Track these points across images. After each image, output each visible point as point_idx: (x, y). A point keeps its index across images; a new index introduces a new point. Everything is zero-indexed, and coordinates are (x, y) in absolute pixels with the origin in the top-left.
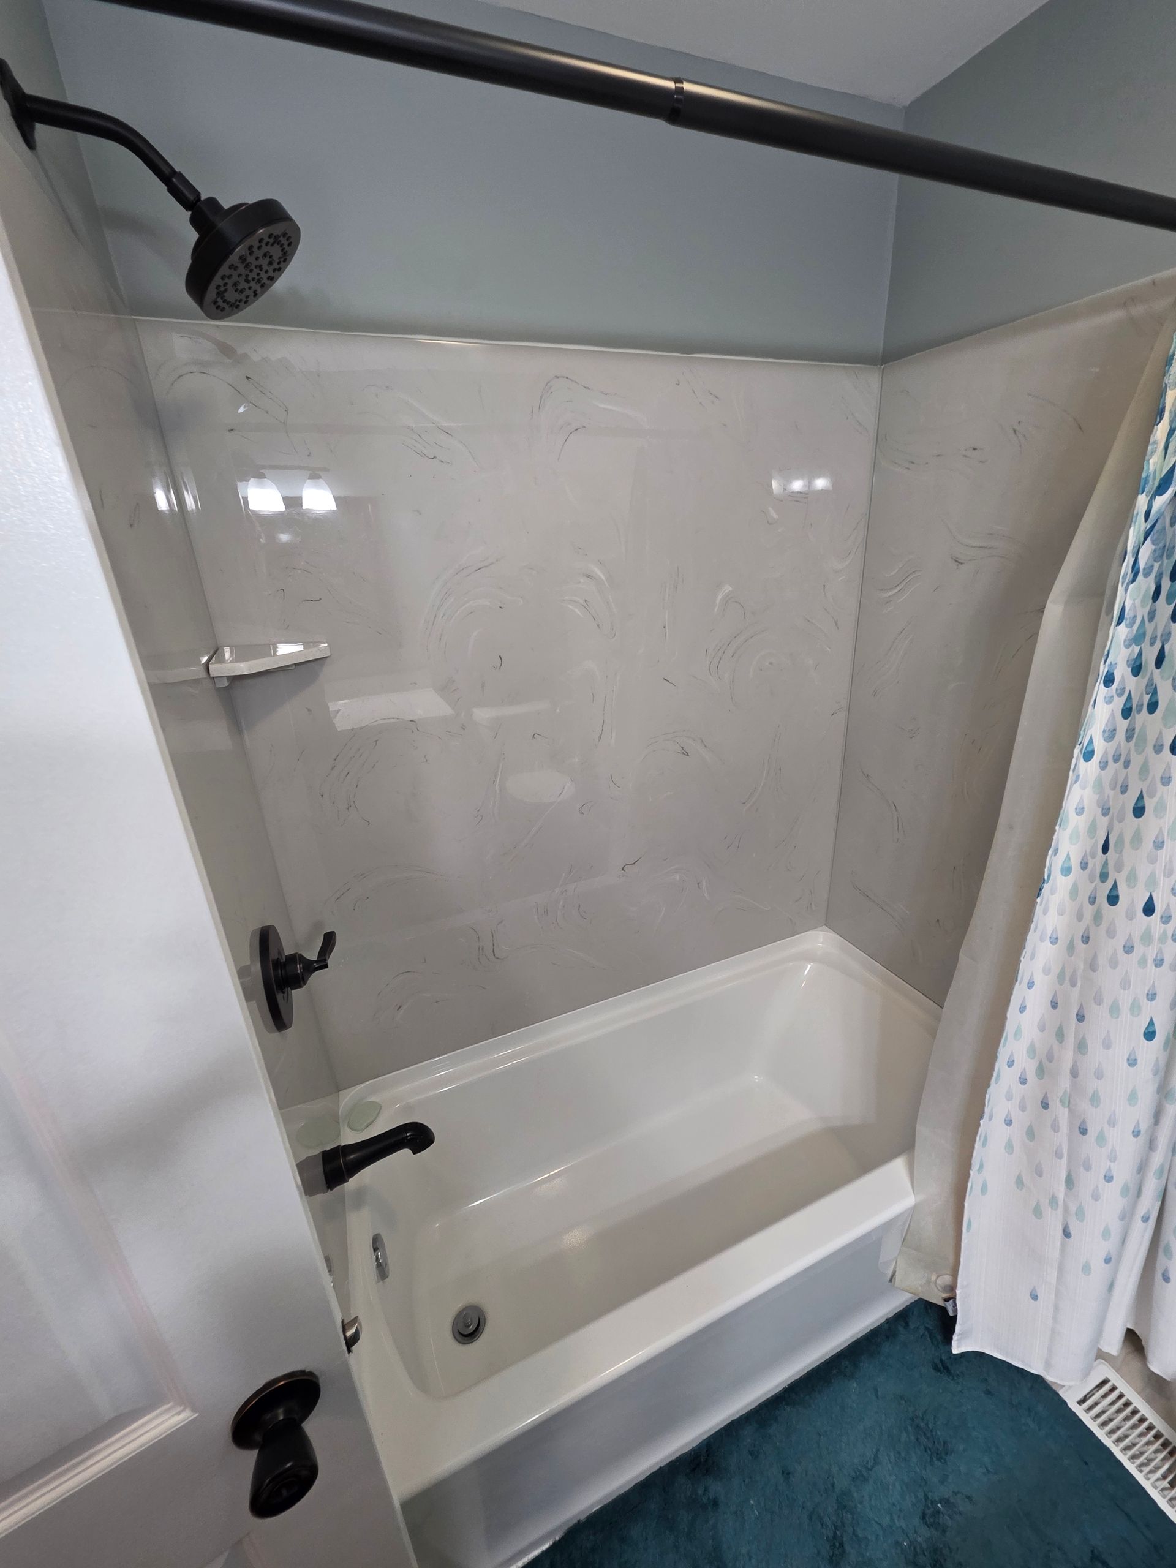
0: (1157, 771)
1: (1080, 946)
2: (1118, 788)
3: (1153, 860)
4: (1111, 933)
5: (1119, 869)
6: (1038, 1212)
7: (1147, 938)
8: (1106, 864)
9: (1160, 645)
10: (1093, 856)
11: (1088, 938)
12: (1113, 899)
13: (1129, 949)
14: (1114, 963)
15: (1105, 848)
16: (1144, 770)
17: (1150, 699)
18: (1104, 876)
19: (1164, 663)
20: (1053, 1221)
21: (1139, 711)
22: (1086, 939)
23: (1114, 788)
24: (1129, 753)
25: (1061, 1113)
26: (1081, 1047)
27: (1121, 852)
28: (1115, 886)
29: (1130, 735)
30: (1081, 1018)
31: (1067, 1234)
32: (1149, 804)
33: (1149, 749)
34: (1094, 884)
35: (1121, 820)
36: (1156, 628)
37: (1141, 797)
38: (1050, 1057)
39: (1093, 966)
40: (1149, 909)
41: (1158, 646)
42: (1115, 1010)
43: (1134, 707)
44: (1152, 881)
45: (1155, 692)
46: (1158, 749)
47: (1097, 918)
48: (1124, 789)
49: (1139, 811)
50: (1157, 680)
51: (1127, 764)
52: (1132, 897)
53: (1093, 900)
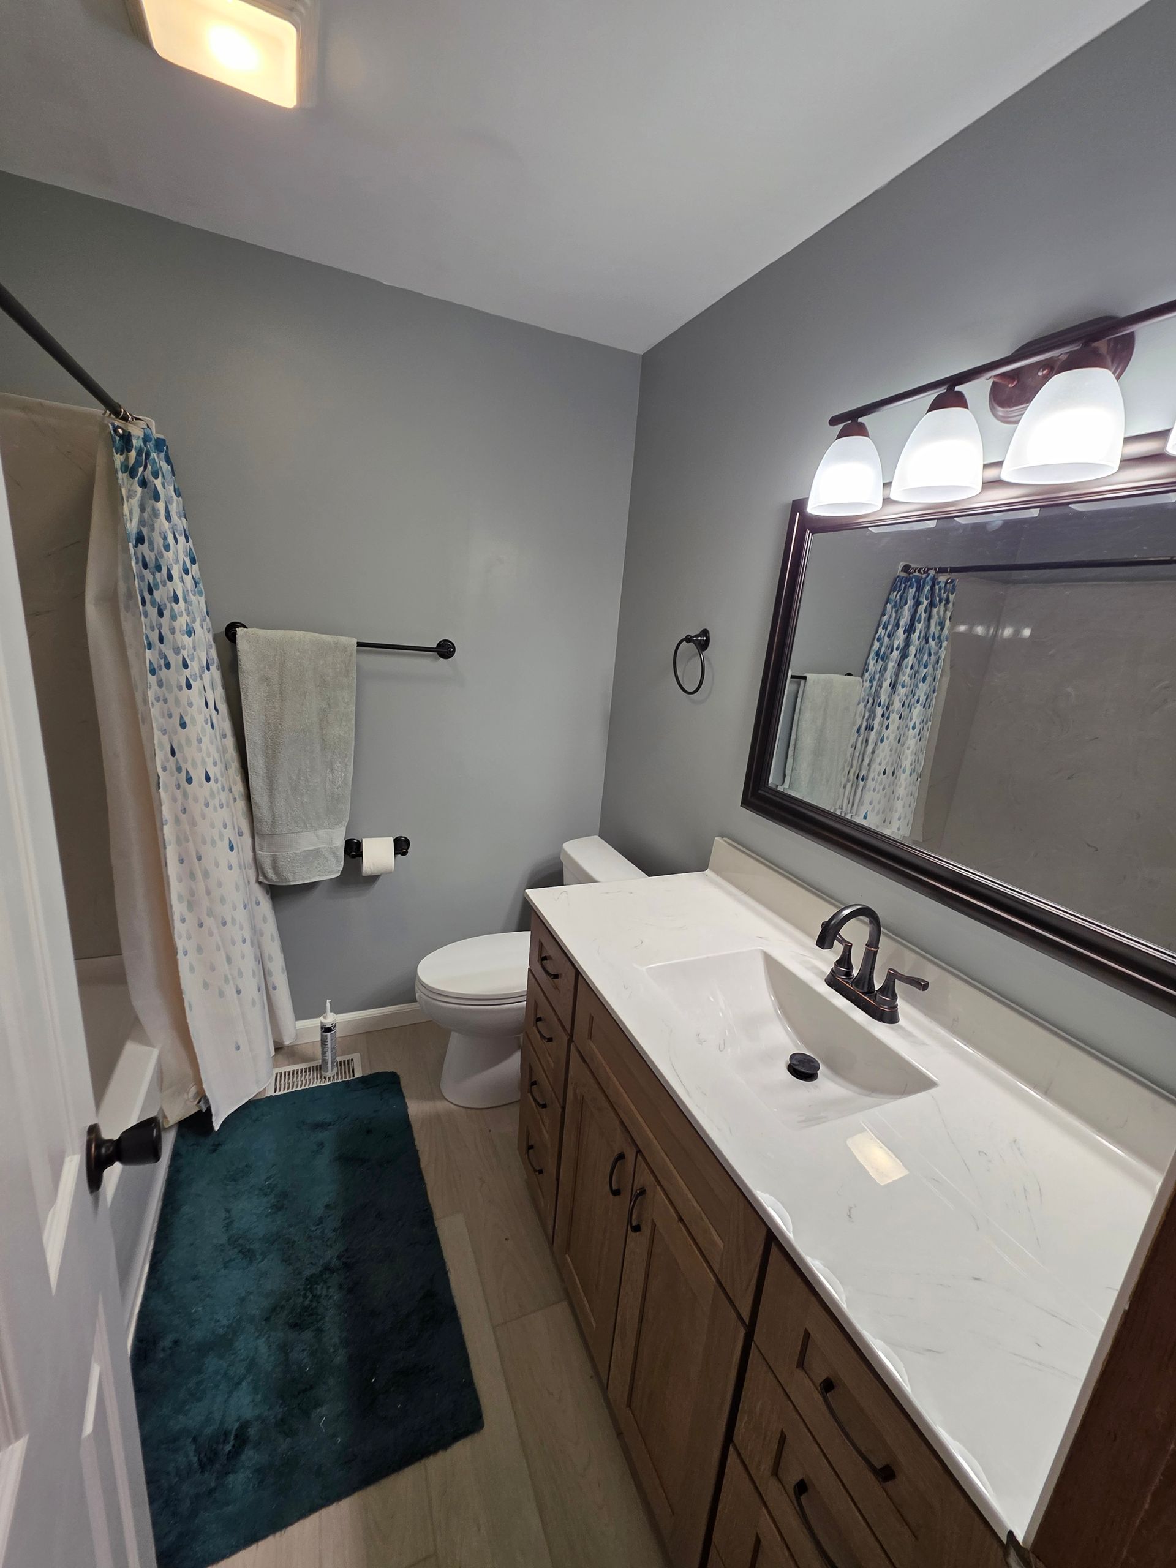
0: (184, 702)
1: (183, 817)
2: (167, 717)
3: (200, 750)
4: (196, 800)
5: (186, 762)
6: (221, 994)
7: (212, 794)
8: (177, 762)
9: (158, 631)
10: (168, 761)
11: (185, 809)
12: (189, 780)
13: (207, 805)
14: (203, 817)
15: (173, 753)
16: (177, 702)
17: (164, 661)
18: (179, 770)
19: (165, 641)
20: (230, 991)
21: (161, 670)
22: (184, 811)
23: (164, 717)
24: (164, 695)
25: (209, 922)
26: (206, 874)
27: (183, 752)
28: (188, 772)
29: (160, 684)
30: (199, 858)
31: (239, 992)
32: (187, 719)
33: (176, 690)
34: (175, 778)
35: (176, 733)
36: (151, 621)
37: (181, 717)
38: (192, 893)
39: (193, 824)
40: (208, 779)
41: (157, 631)
42: (213, 843)
43: (156, 668)
44: (204, 762)
45: (165, 658)
46: (180, 688)
47: (185, 795)
48: (170, 716)
49: (183, 725)
50: (164, 650)
51: (165, 701)
52: (198, 775)
53: (178, 786)
